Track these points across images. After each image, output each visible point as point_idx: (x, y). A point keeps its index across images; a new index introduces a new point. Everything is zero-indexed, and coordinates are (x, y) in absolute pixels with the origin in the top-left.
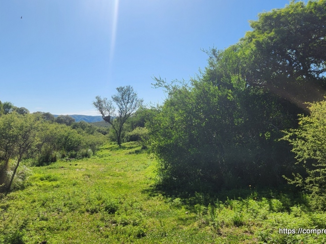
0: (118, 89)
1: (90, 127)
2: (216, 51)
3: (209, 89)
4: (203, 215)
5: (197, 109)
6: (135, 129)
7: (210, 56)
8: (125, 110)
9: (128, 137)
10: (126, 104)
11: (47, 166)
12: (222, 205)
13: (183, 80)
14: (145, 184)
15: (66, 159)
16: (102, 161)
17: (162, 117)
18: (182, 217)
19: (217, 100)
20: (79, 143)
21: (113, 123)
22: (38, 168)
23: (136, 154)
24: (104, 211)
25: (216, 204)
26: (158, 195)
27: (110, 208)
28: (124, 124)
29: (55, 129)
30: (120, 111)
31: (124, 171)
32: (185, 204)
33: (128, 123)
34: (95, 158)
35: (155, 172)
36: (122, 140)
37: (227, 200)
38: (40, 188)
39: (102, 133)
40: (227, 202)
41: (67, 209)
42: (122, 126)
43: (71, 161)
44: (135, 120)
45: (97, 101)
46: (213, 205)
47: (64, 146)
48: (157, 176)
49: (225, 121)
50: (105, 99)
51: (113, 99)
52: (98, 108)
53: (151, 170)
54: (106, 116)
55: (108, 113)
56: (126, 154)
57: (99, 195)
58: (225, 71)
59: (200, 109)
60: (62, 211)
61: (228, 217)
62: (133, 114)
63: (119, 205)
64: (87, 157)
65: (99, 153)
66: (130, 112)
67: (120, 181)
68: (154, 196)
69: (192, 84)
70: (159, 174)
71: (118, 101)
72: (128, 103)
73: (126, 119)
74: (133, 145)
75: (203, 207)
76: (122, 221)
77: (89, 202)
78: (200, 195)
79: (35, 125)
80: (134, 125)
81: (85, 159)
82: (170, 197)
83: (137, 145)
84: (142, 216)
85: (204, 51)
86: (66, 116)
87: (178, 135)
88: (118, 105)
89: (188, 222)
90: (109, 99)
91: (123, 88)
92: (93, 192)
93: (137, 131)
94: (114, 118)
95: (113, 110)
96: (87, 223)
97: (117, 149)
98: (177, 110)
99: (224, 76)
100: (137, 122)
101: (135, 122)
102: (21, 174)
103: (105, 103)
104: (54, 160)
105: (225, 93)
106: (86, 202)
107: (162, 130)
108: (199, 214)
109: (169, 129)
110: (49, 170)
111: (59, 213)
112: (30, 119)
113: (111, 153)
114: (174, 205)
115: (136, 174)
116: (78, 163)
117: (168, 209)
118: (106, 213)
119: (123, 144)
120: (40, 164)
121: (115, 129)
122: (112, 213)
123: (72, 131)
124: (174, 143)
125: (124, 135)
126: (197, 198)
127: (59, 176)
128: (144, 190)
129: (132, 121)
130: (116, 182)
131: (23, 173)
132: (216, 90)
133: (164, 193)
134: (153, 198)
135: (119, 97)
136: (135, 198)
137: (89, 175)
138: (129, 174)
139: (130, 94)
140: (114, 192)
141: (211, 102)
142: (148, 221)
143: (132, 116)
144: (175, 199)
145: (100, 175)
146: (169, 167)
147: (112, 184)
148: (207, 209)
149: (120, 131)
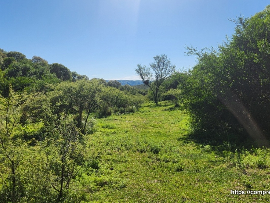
0: (155, 58)
1: (133, 89)
2: (243, 20)
3: (236, 54)
4: (230, 158)
5: (225, 71)
6: (169, 90)
7: (237, 24)
8: (160, 75)
9: (163, 97)
10: (161, 70)
11: (105, 118)
12: (247, 152)
13: (212, 47)
14: (180, 133)
15: (118, 114)
16: (144, 116)
17: (193, 80)
18: (212, 159)
19: (243, 63)
20: (126, 101)
21: (151, 86)
22: (99, 119)
23: (170, 111)
24: (150, 151)
25: (242, 151)
26: (191, 142)
27: (154, 150)
28: (160, 86)
29: (110, 91)
30: (157, 76)
31: (162, 124)
32: (215, 150)
33: (163, 85)
34: (139, 113)
35: (187, 124)
36: (158, 99)
37: (252, 148)
38: (103, 133)
39: (142, 94)
40: (252, 150)
41: (123, 148)
42: (158, 88)
43: (121, 115)
44: (169, 83)
45: (139, 68)
46: (239, 152)
47: (116, 104)
48: (189, 127)
49: (251, 82)
50: (145, 67)
51: (151, 66)
52: (139, 74)
53: (184, 123)
54: (145, 80)
55: (147, 78)
56: (162, 111)
57: (145, 140)
58: (251, 37)
59: (228, 72)
60: (120, 150)
61: (252, 161)
62: (167, 78)
63: (161, 148)
64: (133, 112)
65: (141, 109)
66: (165, 76)
67: (159, 131)
68: (188, 143)
69: (221, 50)
70: (191, 126)
71: (155, 67)
72: (162, 69)
73: (161, 82)
74: (167, 104)
75: (230, 153)
76: (164, 159)
77: (139, 144)
78: (228, 143)
79: (99, 88)
80: (168, 87)
81: (131, 114)
82: (201, 144)
83: (171, 104)
84: (180, 156)
85: (232, 21)
86: (115, 81)
87: (207, 94)
88: (155, 71)
89: (218, 163)
90: (148, 66)
91: (159, 57)
92: (140, 138)
93: (170, 92)
94: (151, 82)
95: (151, 75)
96: (139, 159)
97: (155, 106)
98: (207, 73)
99: (251, 41)
100: (170, 84)
101: (169, 85)
102: (90, 123)
103: (144, 70)
104: (109, 114)
105: (252, 57)
106: (136, 144)
107: (193, 90)
108: (227, 158)
109: (200, 90)
110: (107, 121)
111: (118, 151)
112: (95, 83)
113: (150, 109)
114: (205, 150)
115: (171, 126)
116: (127, 117)
117: (200, 153)
118: (151, 153)
119: (159, 103)
120: (100, 117)
121: (152, 91)
122: (156, 154)
123: (121, 92)
124: (204, 101)
125: (160, 95)
126: (224, 146)
127: (115, 126)
128: (179, 138)
129: (166, 84)
130: (157, 131)
131: (91, 122)
132: (243, 54)
133: (196, 141)
134: (187, 144)
135: (155, 64)
136: (173, 144)
137: (136, 126)
138: (166, 126)
139: (164, 62)
140: (156, 138)
141: (238, 65)
142: (185, 161)
143: (166, 79)
144: (205, 146)
145: (144, 126)
146: (199, 121)
147: (154, 133)
148: (234, 155)
149: (157, 92)
